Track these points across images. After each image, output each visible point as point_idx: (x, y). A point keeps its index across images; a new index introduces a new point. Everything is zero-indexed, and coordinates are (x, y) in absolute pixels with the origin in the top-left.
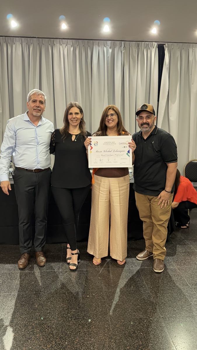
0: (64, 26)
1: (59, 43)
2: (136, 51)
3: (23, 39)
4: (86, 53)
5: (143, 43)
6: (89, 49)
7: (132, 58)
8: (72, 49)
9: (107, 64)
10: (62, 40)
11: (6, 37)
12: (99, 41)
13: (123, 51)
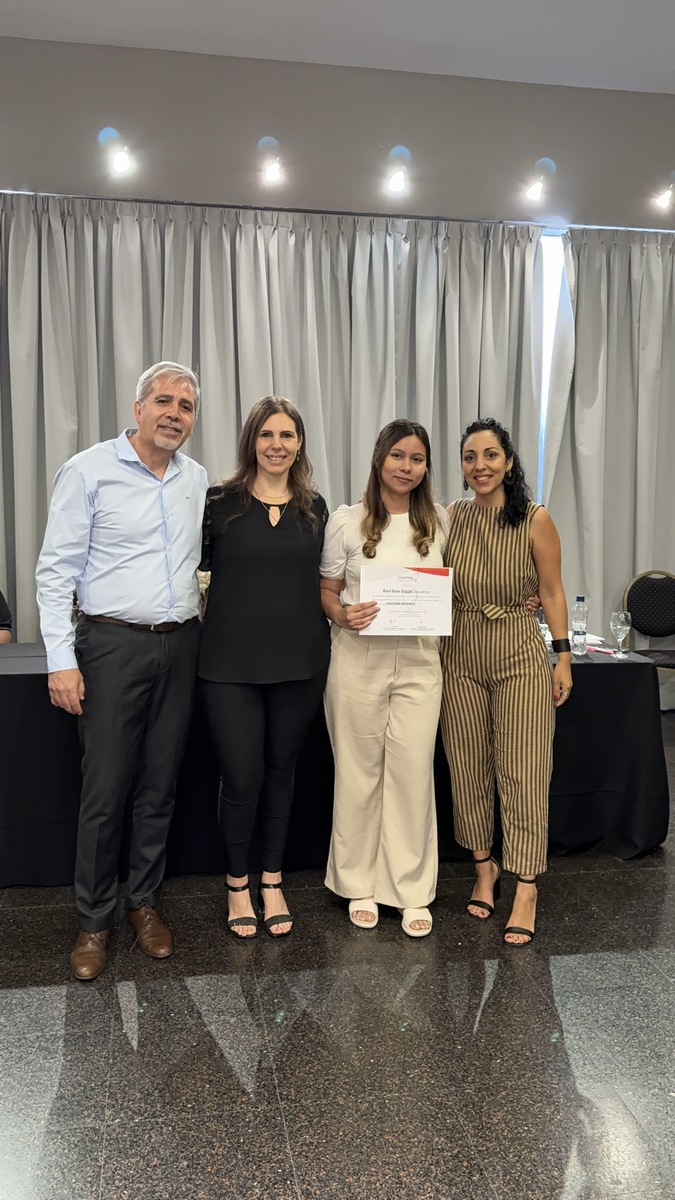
0: (273, 173)
1: (252, 220)
2: (478, 249)
3: (145, 205)
4: (335, 253)
5: (501, 226)
6: (343, 240)
7: (468, 271)
8: (292, 240)
9: (397, 287)
10: (265, 212)
11: (93, 202)
12: (371, 218)
13: (444, 249)
